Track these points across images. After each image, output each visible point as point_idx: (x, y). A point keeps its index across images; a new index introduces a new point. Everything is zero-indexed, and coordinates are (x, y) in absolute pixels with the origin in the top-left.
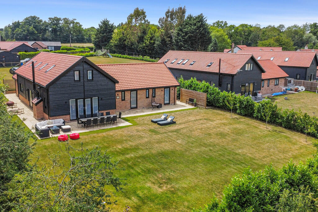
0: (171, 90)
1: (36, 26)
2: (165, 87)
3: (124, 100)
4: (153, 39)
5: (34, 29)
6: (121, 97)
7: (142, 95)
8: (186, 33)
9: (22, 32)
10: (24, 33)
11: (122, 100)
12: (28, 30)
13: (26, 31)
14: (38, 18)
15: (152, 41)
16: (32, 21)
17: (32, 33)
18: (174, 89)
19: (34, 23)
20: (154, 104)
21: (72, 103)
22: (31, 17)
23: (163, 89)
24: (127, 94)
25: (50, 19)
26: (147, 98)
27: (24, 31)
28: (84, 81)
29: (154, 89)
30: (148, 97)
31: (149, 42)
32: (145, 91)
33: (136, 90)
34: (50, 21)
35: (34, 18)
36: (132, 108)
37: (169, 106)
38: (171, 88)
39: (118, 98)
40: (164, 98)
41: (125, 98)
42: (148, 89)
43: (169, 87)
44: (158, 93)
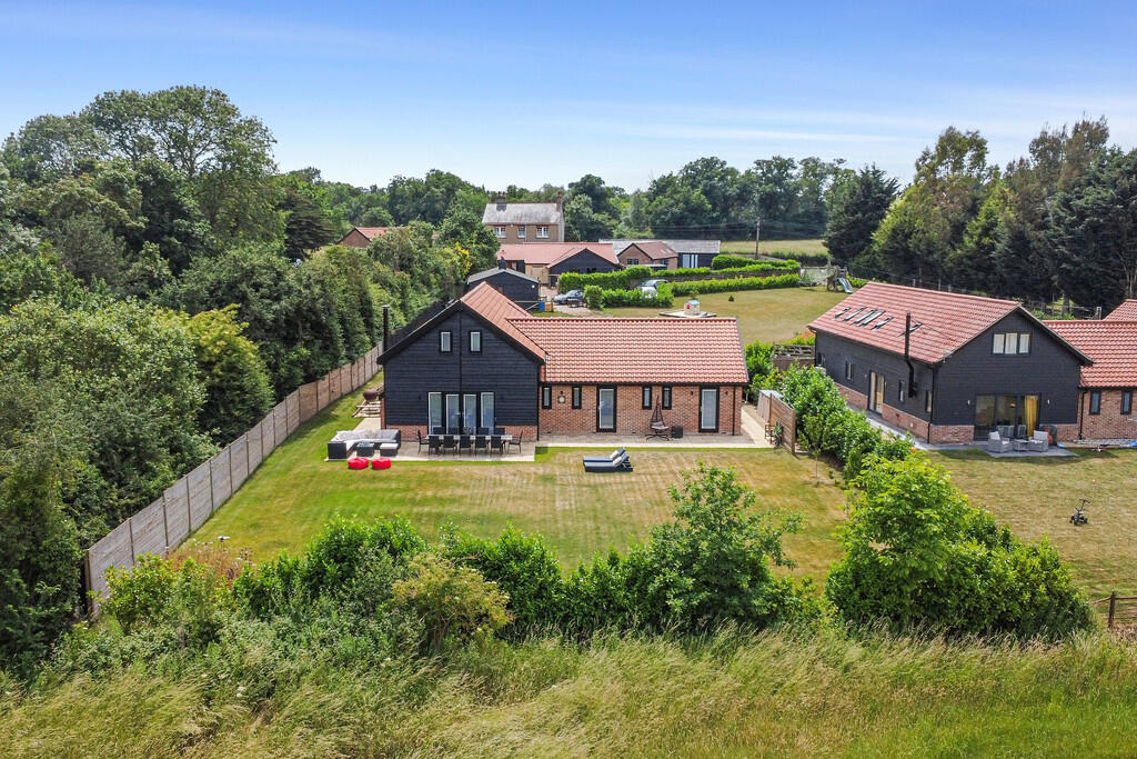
0: (721, 393)
1: (713, 187)
2: (703, 386)
3: (580, 407)
4: (991, 233)
5: (703, 197)
6: (569, 400)
7: (629, 400)
8: (1082, 215)
9: (672, 206)
10: (675, 210)
11: (574, 407)
12: (687, 202)
13: (681, 204)
14: (724, 163)
15: (986, 241)
16: (705, 173)
17: (696, 210)
18: (730, 393)
19: (708, 178)
20: (658, 426)
21: (433, 398)
22: (703, 160)
23: (696, 390)
24: (589, 397)
25: (758, 163)
26: (644, 408)
27: (677, 202)
28: (461, 354)
29: (667, 387)
30: (650, 408)
31: (977, 243)
32: (639, 391)
33: (614, 386)
34: (761, 171)
35: (709, 164)
36: (599, 430)
37: (717, 437)
38: (722, 390)
39: (562, 400)
40: (700, 413)
41: (580, 403)
42: (650, 385)
43: (717, 386)
44: (681, 398)
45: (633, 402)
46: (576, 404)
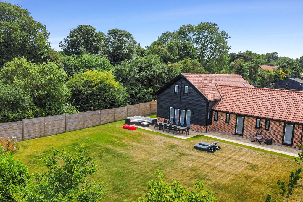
0: (295, 128)
2: (286, 123)
3: (228, 123)
6: (225, 119)
11: (226, 122)
18: (301, 129)
21: (172, 110)
23: (282, 124)
24: (233, 119)
28: (181, 94)
29: (268, 120)
30: (259, 128)
32: (254, 120)
33: (244, 116)
36: (236, 134)
37: (290, 149)
38: (296, 126)
39: (222, 118)
40: (283, 136)
41: (229, 121)
42: (260, 118)
43: (294, 124)
44: (274, 127)
45: (251, 124)
46: (228, 121)
